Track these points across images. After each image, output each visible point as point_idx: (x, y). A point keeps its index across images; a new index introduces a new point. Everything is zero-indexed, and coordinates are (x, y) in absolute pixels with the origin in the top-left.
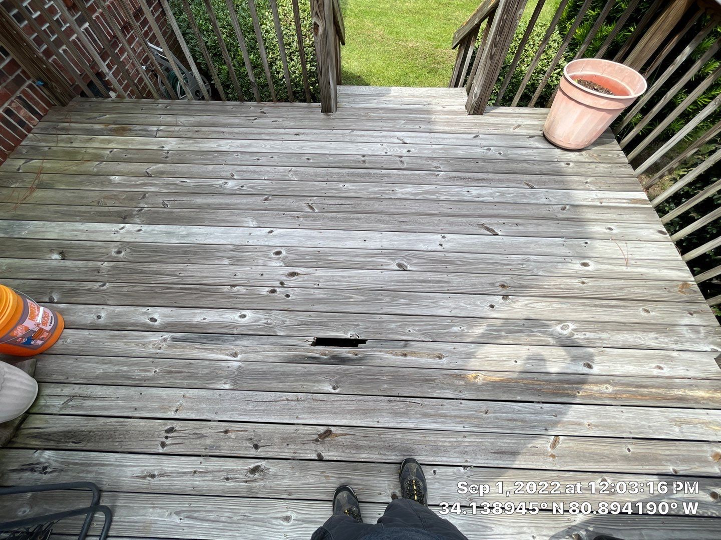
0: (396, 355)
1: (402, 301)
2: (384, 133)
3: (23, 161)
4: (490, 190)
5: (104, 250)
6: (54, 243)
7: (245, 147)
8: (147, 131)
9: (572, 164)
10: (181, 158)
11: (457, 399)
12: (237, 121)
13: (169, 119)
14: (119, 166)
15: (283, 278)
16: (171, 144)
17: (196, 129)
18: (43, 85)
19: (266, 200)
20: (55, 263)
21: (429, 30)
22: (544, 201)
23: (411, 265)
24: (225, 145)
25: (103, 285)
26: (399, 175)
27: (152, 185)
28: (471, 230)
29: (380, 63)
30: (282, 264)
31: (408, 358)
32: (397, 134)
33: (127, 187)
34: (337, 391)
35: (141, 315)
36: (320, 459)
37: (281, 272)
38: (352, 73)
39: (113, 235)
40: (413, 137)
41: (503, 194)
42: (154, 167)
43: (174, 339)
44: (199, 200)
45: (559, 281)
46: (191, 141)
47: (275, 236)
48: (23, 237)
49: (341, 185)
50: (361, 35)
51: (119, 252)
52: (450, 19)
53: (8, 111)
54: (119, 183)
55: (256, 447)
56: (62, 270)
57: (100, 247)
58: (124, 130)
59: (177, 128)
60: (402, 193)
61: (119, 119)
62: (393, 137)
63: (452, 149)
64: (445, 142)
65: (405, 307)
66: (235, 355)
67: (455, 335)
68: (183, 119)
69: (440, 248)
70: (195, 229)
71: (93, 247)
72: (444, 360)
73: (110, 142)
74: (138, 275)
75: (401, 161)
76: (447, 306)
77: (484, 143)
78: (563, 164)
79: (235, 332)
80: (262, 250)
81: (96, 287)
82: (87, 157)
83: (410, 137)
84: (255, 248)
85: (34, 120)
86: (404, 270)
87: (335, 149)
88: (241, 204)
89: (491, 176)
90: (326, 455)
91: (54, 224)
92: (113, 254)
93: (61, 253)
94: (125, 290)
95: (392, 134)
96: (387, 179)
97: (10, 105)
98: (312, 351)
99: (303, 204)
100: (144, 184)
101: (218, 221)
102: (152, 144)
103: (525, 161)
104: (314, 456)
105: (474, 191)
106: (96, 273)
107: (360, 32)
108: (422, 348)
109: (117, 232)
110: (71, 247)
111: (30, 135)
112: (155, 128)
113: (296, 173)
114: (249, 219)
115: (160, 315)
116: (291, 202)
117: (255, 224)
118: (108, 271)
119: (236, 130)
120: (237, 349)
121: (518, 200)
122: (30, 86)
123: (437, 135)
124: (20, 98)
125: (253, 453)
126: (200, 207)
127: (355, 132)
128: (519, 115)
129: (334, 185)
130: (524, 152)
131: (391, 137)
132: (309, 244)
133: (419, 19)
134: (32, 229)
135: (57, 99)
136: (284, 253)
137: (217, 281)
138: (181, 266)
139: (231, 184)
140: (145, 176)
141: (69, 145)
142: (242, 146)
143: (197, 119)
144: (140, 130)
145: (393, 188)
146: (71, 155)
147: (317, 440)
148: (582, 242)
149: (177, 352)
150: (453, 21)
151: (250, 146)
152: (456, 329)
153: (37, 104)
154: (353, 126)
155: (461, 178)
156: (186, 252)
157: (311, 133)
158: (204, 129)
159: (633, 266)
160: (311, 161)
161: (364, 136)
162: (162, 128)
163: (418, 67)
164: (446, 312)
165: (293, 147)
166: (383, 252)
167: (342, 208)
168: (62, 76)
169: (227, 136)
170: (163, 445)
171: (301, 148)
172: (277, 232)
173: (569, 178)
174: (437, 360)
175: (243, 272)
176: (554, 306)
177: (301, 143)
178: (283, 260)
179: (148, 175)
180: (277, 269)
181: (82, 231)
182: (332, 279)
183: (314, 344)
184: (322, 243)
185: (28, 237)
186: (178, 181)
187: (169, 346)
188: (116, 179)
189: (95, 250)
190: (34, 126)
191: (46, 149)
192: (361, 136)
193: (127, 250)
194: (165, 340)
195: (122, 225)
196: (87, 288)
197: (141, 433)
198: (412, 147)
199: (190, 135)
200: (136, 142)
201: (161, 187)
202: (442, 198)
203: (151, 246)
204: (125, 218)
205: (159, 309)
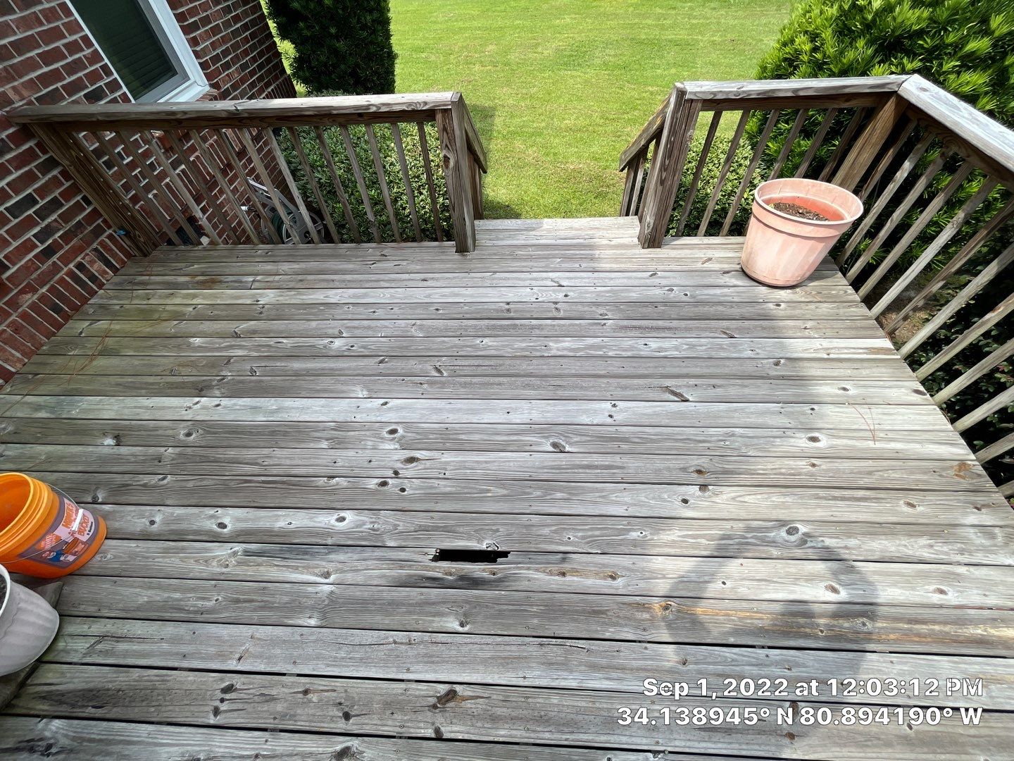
0: (551, 573)
1: (559, 495)
2: (535, 275)
3: (87, 323)
4: (674, 342)
5: (170, 432)
6: (108, 424)
7: (358, 297)
8: (241, 282)
9: (783, 305)
10: (279, 312)
11: (640, 642)
12: (351, 266)
13: (269, 267)
14: (202, 326)
15: (399, 465)
16: (269, 297)
17: (300, 277)
18: (125, 235)
19: (381, 362)
20: (106, 450)
21: (594, 149)
22: (749, 354)
23: (571, 444)
24: (334, 296)
25: (164, 479)
26: (554, 325)
27: (241, 347)
28: (651, 395)
29: (534, 189)
30: (397, 446)
31: (568, 578)
32: (551, 275)
33: (209, 352)
34: (466, 629)
35: (206, 519)
36: (439, 738)
37: (396, 457)
38: (499, 203)
39: (184, 412)
40: (572, 278)
41: (692, 347)
42: (244, 325)
43: (247, 553)
44: (297, 365)
45: (778, 463)
46: (293, 293)
47: (390, 409)
48: (72, 417)
49: (478, 341)
50: (510, 159)
51: (189, 435)
52: (619, 136)
53: (80, 266)
54: (199, 347)
55: (347, 716)
56: (114, 459)
57: (167, 428)
58: (213, 282)
59: (277, 278)
60: (558, 350)
61: (209, 270)
62: (546, 279)
63: (622, 291)
64: (612, 283)
65: (562, 504)
66: (327, 575)
67: (635, 543)
68: (285, 267)
69: (609, 421)
70: (288, 402)
71: (156, 429)
72: (620, 582)
73: (195, 296)
74: (208, 464)
75: (557, 309)
76: (622, 502)
77: (664, 282)
78: (771, 306)
79: (329, 541)
80: (372, 428)
81: (153, 482)
82: (165, 315)
83: (568, 278)
84: (364, 426)
85: (107, 273)
86: (561, 452)
87: (472, 296)
88: (349, 369)
89: (675, 324)
90: (447, 732)
91: (113, 400)
92: (182, 437)
93: (117, 437)
94: (190, 484)
95: (544, 275)
96: (537, 332)
97: (83, 259)
98: (433, 569)
99: (428, 367)
100: (231, 347)
101: (319, 391)
102: (244, 297)
103: (720, 303)
104: (430, 733)
105: (654, 344)
106: (156, 463)
107: (508, 155)
108: (588, 563)
109: (190, 408)
110: (131, 428)
111: (102, 291)
112: (251, 279)
113: (421, 328)
114: (358, 388)
115: (232, 519)
116: (412, 365)
117: (365, 393)
118: (173, 460)
119: (348, 277)
120: (330, 567)
121: (714, 354)
122: (110, 237)
123: (601, 275)
124: (96, 250)
125: (341, 726)
126: (297, 374)
127: (498, 275)
128: (709, 246)
129: (469, 341)
130: (718, 291)
131: (543, 279)
132: (434, 418)
133: (581, 138)
134: (84, 406)
135: (139, 249)
136: (401, 431)
137: (311, 471)
138: (266, 451)
139: (338, 343)
140: (233, 337)
141: (145, 302)
142: (355, 296)
143: (303, 265)
144: (231, 282)
145: (546, 343)
146: (146, 315)
147: (435, 707)
148: (806, 408)
149: (250, 572)
150: (624, 138)
151: (365, 295)
152: (634, 535)
153: (114, 256)
154: (496, 268)
155: (635, 327)
156: (273, 433)
157: (442, 278)
158: (310, 277)
159: (882, 440)
160: (441, 312)
161: (508, 279)
162: (259, 278)
163: (581, 192)
164: (620, 511)
165: (419, 295)
166: (532, 427)
167: (480, 370)
168: (149, 224)
169: (337, 284)
170: (216, 712)
171: (429, 296)
172: (392, 403)
173: (781, 323)
174: (610, 581)
175: (346, 457)
176: (774, 499)
177: (429, 291)
178: (400, 440)
179: (236, 336)
180: (391, 453)
181: (147, 408)
182: (462, 466)
183: (436, 559)
184: (452, 418)
185: (79, 417)
186: (272, 342)
187: (239, 563)
188: (197, 341)
189: (160, 432)
190: (107, 281)
191: (118, 307)
192: (505, 279)
193: (200, 431)
194: (235, 554)
195: (197, 399)
196: (142, 483)
197: (188, 693)
198: (570, 291)
199: (291, 285)
200: (225, 296)
201: (250, 350)
202: (611, 354)
203: (230, 425)
204: (201, 390)
205: (231, 511)
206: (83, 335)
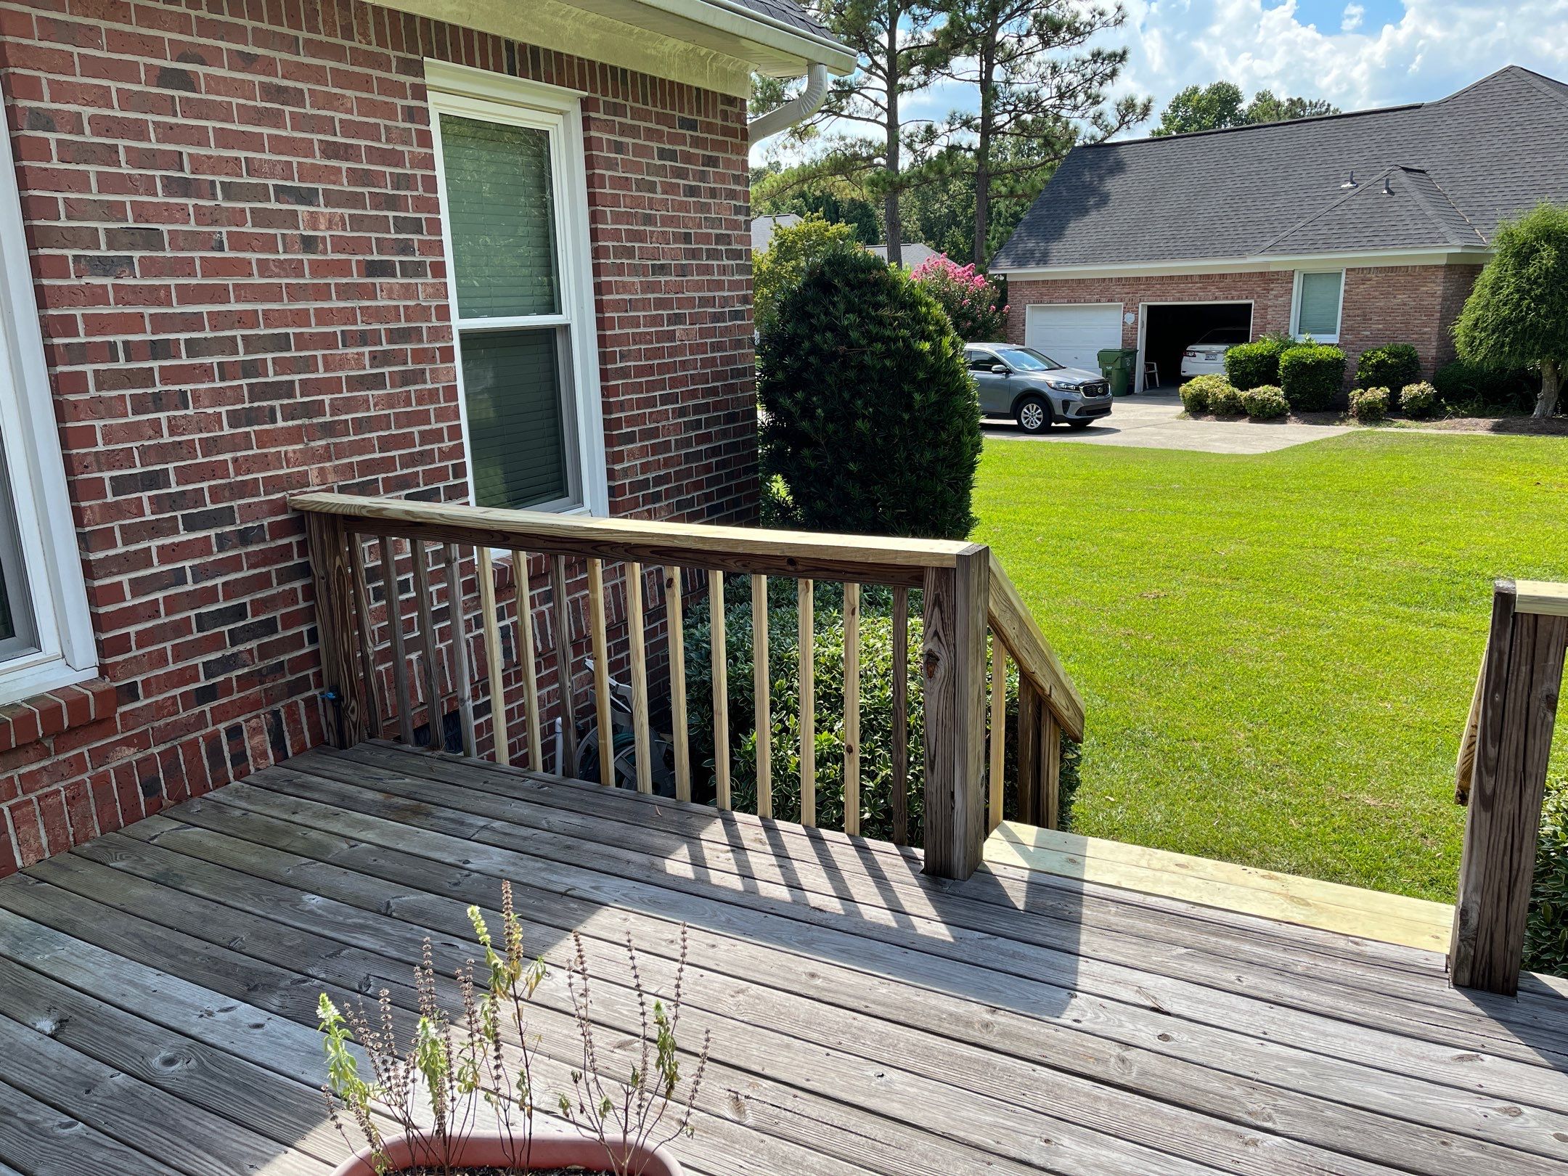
5: (144, 1046)
6: (68, 995)
7: (660, 907)
8: (461, 823)
10: (488, 893)
13: (527, 811)
14: (343, 878)
16: (490, 861)
17: (570, 841)
18: (332, 700)
20: (28, 1037)
24: (613, 891)
25: (69, 1125)
27: (376, 933)
32: (1146, 979)
33: (316, 924)
39: (194, 1019)
40: (1201, 1002)
42: (413, 898)
46: (539, 865)
48: (32, 964)
51: (169, 1062)
53: (235, 731)
54: (310, 912)
56: (28, 1058)
57: (143, 1036)
58: (416, 812)
59: (529, 832)
61: (424, 791)
62: (1127, 982)
68: (557, 818)
71: (130, 1032)
73: (368, 826)
74: (158, 1130)
75: (1123, 1060)
81: (49, 1124)
82: (298, 845)
83: (1188, 998)
85: (267, 757)
91: (108, 957)
92: (156, 1062)
93: (62, 1023)
94: (100, 1155)
95: (1127, 972)
96: (1042, 1100)
97: (246, 721)
99: (720, 1090)
100: (361, 928)
102: (446, 848)
106: (82, 1092)
109: (210, 1014)
110: (91, 1015)
111: (235, 784)
112: (481, 822)
113: (754, 1002)
118: (110, 1098)
122: (311, 703)
124: (276, 714)
127: (999, 942)
129: (850, 1065)
131: (1118, 982)
134: (62, 954)
135: (340, 732)
138: (271, 1147)
140: (379, 912)
141: (286, 817)
142: (654, 903)
143: (590, 822)
144: (445, 819)
146: (268, 838)
151: (673, 906)
153: (296, 732)
154: (1003, 926)
156: (311, 1117)
158: (589, 845)
161: (1023, 957)
162: (497, 824)
165: (790, 935)
169: (634, 871)
171: (810, 943)
177: (816, 933)
179: (386, 911)
181: (144, 989)
185: (40, 967)
186: (437, 942)
188: (313, 901)
189: (130, 1040)
190: (258, 770)
191: (238, 813)
192: (1018, 956)
193: (193, 1062)
195: (234, 1002)
196: (31, 1118)
198: (1180, 1029)
199: (545, 850)
200: (419, 838)
201: (389, 943)
203: (247, 1071)
204: (255, 988)
206: (155, 841)
